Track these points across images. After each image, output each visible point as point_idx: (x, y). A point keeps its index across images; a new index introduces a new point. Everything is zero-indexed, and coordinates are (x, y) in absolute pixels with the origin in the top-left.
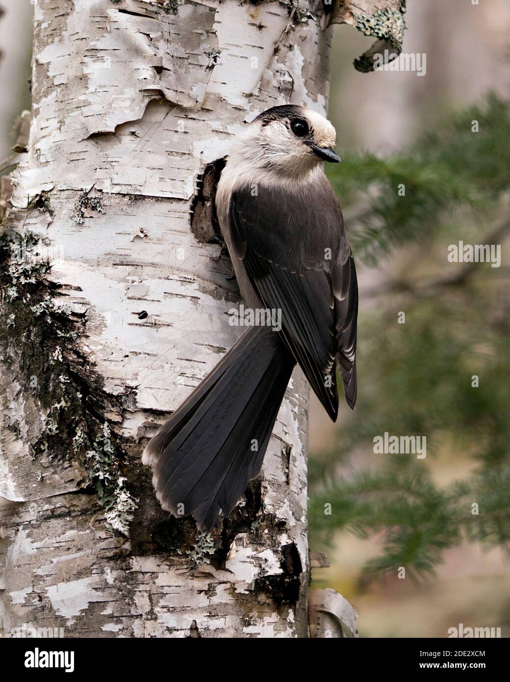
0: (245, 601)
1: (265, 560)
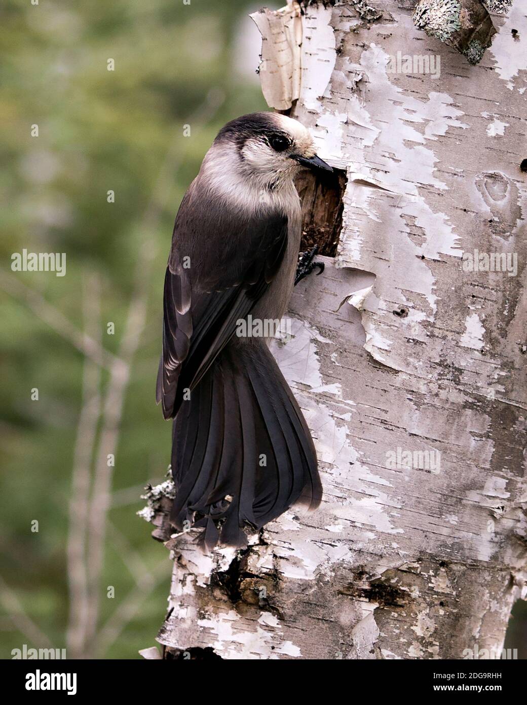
0: (203, 595)
1: (224, 556)
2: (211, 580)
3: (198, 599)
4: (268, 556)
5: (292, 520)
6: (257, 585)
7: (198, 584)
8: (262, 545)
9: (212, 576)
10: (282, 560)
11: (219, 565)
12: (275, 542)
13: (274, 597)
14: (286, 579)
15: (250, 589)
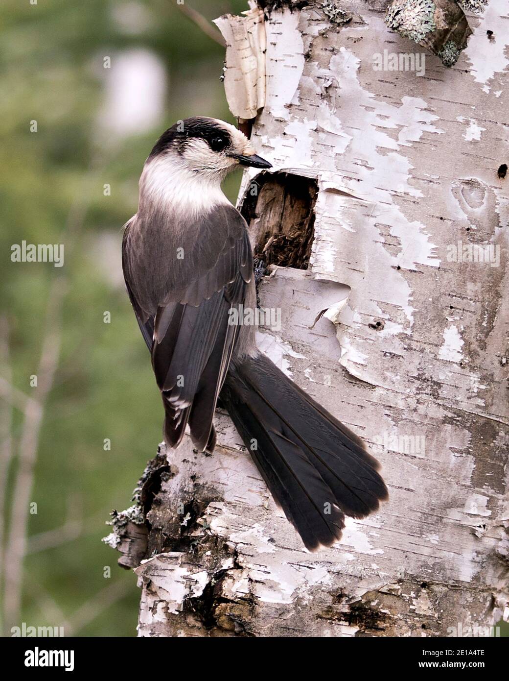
0: (175, 622)
1: (196, 581)
2: (184, 607)
3: (171, 627)
4: (243, 580)
5: (267, 542)
6: (233, 610)
7: (169, 611)
8: (237, 569)
9: (185, 603)
10: (258, 584)
11: (192, 591)
12: (250, 566)
13: (250, 623)
14: (263, 603)
15: (225, 615)
